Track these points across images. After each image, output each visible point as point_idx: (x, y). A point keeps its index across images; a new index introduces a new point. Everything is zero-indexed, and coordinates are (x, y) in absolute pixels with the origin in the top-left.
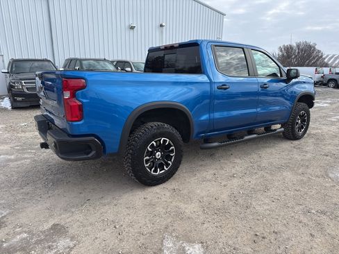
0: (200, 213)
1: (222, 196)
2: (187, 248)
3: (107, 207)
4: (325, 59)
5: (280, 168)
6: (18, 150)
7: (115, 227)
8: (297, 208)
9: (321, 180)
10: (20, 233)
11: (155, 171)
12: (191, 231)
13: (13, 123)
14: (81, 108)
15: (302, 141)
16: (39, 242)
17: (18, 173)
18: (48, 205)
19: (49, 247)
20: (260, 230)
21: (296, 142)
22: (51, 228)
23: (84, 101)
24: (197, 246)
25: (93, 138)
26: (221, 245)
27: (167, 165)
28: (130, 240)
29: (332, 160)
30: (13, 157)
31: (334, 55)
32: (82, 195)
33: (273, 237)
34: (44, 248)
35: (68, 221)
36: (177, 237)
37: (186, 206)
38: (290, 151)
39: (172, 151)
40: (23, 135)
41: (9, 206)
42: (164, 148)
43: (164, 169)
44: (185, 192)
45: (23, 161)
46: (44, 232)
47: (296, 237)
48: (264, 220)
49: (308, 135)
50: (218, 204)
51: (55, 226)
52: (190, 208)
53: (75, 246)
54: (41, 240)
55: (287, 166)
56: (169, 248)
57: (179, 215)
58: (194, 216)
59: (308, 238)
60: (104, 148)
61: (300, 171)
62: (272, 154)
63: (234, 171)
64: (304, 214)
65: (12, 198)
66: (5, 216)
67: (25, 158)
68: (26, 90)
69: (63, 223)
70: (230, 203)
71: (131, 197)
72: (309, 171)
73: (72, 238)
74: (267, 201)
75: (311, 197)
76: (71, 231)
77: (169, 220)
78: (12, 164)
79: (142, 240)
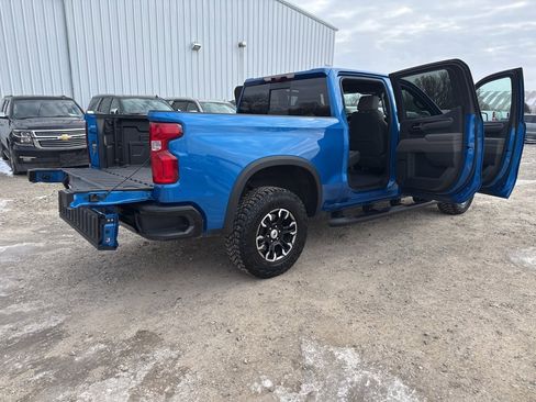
0: (343, 311)
1: (369, 289)
2: (336, 353)
3: (209, 308)
4: (483, 98)
5: (441, 252)
6: (46, 235)
7: (229, 331)
8: (473, 302)
9: (500, 266)
10: (94, 344)
11: (271, 257)
12: (336, 333)
13: (23, 195)
14: (175, 164)
15: (466, 215)
16: (125, 354)
17: (58, 266)
18: (121, 307)
19: (143, 359)
20: (429, 328)
21: (458, 218)
22: (137, 337)
23: (181, 154)
24: (350, 351)
25: (191, 207)
26: (381, 347)
27: (287, 248)
28: (255, 346)
29: (511, 240)
30: (41, 245)
31: (497, 93)
32: (167, 293)
33: (448, 337)
34: (136, 361)
35: (158, 326)
36: (319, 341)
37: (322, 303)
38: (452, 229)
39: (293, 228)
40: (45, 212)
41: (63, 311)
42: (282, 223)
43: (282, 254)
44: (315, 285)
45: (59, 250)
46: (128, 340)
47: (479, 335)
48: (433, 317)
49: (473, 208)
50: (365, 299)
51: (141, 334)
52: (328, 305)
53: (179, 356)
54: (128, 352)
55: (451, 250)
56: (311, 355)
57: (314, 314)
58: (335, 315)
59: (495, 337)
60: (205, 222)
61: (470, 255)
62: (426, 233)
63: (377, 257)
64: (485, 308)
65: (64, 300)
66: (62, 324)
67: (62, 246)
68: (38, 146)
69: (151, 329)
70: (382, 297)
71: (240, 294)
72: (482, 255)
73: (173, 347)
74: (431, 294)
75: (490, 287)
76: (167, 339)
77: (302, 320)
78: (44, 255)
79: (271, 346)
